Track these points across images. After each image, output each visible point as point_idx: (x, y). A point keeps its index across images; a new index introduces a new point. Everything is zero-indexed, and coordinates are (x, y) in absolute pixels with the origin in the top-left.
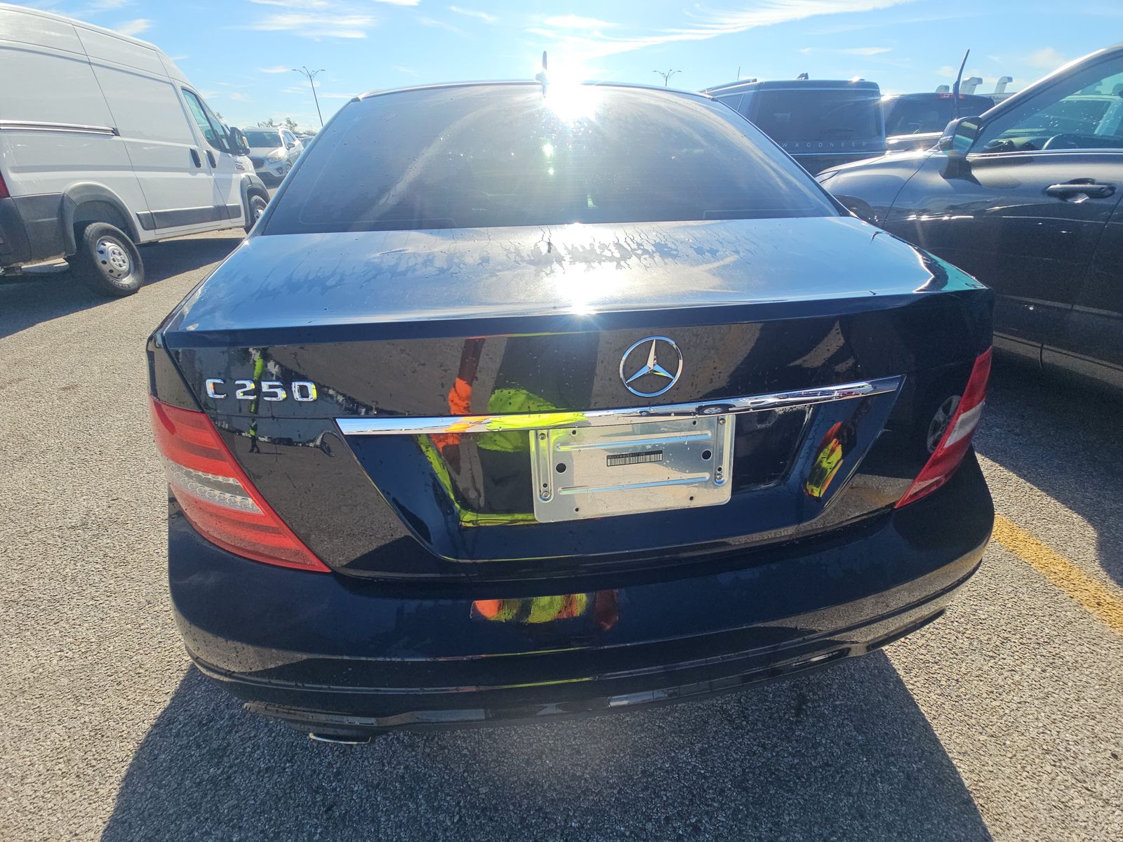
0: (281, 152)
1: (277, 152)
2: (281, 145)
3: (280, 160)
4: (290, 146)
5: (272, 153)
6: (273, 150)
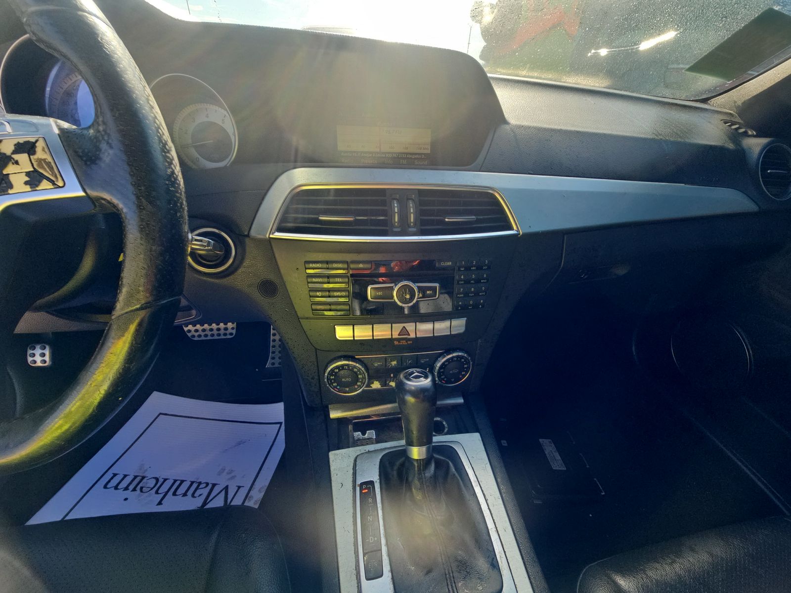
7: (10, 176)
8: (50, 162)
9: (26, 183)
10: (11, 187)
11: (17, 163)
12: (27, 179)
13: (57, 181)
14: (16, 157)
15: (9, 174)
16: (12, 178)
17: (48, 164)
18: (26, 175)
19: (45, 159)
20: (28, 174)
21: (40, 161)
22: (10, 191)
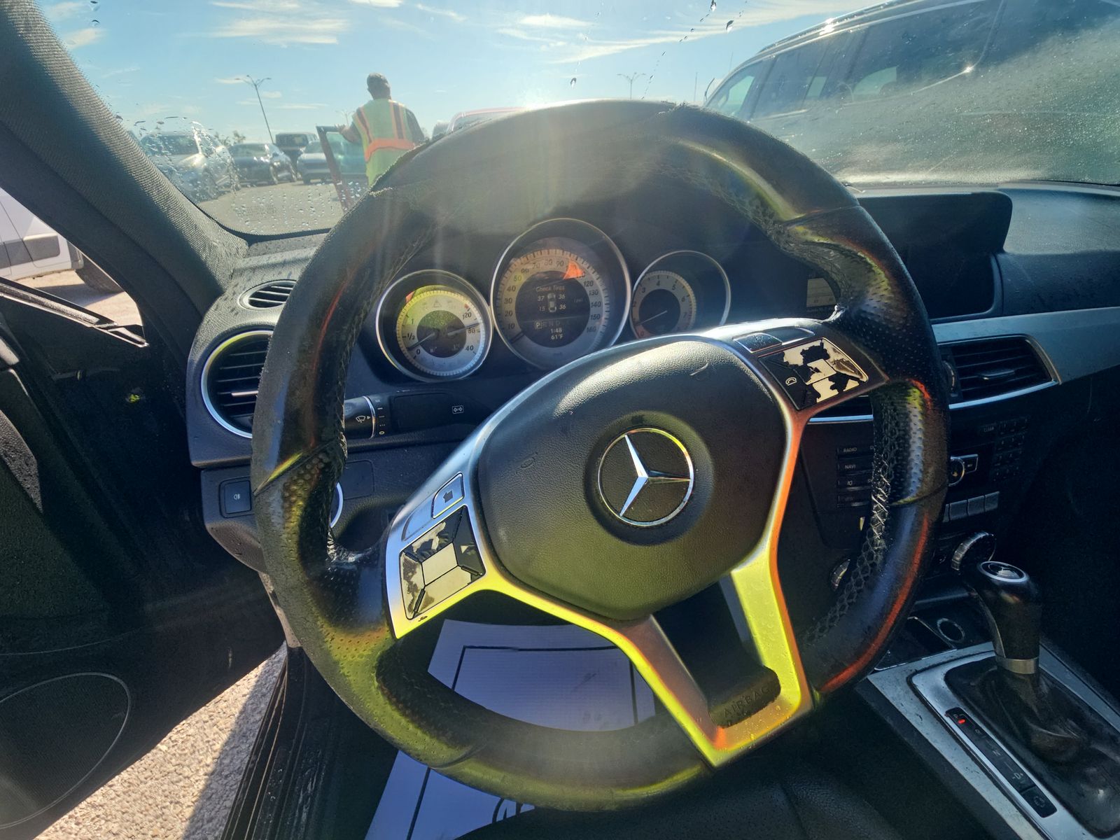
0: (198, 160)
1: (192, 160)
2: (198, 152)
3: (194, 169)
4: (208, 153)
5: (184, 161)
6: (185, 158)
7: (813, 385)
8: (848, 361)
9: (832, 388)
10: (819, 395)
11: (817, 370)
12: (832, 383)
13: (862, 377)
14: (813, 365)
15: (812, 384)
16: (816, 387)
17: (848, 363)
18: (830, 380)
19: (842, 359)
20: (831, 378)
21: (837, 363)
22: (819, 400)
